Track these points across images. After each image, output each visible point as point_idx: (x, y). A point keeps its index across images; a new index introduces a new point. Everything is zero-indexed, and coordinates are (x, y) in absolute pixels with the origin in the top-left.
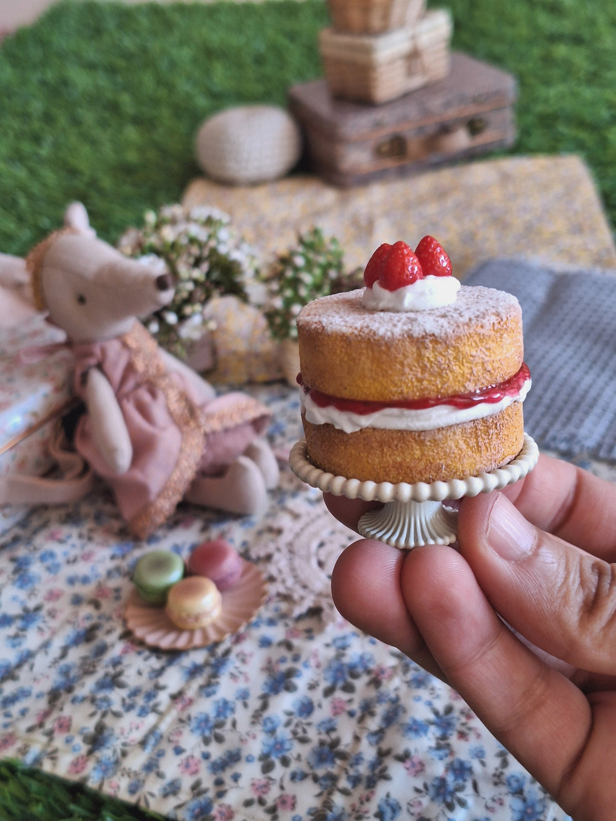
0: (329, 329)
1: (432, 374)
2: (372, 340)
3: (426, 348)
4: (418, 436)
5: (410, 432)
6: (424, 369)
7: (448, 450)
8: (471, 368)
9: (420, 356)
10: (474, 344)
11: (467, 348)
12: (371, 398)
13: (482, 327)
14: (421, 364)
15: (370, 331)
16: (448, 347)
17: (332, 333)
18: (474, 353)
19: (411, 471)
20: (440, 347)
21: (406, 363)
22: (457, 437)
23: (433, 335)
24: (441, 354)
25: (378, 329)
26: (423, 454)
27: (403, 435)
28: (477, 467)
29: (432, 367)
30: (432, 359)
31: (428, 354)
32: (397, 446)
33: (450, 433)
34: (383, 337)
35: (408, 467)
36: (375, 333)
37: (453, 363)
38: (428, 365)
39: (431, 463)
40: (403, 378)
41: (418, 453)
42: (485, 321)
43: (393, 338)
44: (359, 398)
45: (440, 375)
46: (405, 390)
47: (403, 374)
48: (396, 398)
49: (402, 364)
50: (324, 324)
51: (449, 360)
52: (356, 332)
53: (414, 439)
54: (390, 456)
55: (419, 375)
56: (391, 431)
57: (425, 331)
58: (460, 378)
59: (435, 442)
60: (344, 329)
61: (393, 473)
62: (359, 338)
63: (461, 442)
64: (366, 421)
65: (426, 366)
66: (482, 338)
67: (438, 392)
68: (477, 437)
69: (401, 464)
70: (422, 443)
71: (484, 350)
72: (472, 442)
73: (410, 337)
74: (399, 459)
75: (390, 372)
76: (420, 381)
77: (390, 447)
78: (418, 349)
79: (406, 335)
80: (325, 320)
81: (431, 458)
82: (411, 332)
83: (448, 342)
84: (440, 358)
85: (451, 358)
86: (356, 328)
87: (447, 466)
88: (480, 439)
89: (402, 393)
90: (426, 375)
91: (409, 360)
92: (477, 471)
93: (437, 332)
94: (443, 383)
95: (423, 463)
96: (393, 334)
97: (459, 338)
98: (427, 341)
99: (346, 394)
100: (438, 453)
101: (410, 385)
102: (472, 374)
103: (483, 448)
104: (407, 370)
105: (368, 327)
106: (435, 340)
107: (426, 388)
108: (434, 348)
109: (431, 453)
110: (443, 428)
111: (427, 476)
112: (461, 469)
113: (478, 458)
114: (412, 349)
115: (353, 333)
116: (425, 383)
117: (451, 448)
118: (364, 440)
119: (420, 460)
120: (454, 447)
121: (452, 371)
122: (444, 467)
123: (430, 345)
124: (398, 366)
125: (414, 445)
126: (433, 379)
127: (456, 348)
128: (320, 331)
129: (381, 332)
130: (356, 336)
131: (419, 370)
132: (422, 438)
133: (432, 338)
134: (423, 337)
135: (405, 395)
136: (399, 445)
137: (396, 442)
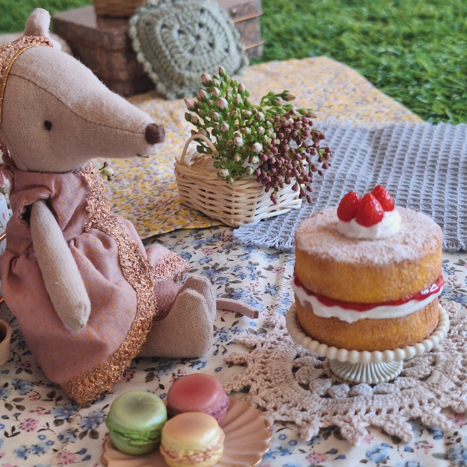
0: (337, 259)
1: (407, 283)
2: (371, 267)
3: (404, 268)
4: (395, 321)
5: (391, 319)
6: (402, 281)
7: (412, 326)
8: (427, 275)
9: (400, 273)
10: (428, 260)
11: (425, 264)
12: (368, 301)
13: (431, 249)
14: (401, 278)
15: (368, 260)
16: (416, 265)
17: (341, 262)
18: (428, 266)
19: (390, 342)
20: (411, 267)
21: (392, 278)
22: (417, 317)
23: (408, 260)
24: (412, 270)
25: (373, 258)
26: (398, 331)
27: (386, 321)
28: (426, 332)
29: (407, 279)
30: (407, 274)
31: (405, 272)
32: (382, 328)
33: (414, 316)
34: (378, 265)
35: (388, 340)
36: (372, 262)
37: (418, 274)
38: (405, 278)
39: (402, 335)
40: (390, 288)
41: (395, 331)
42: (432, 244)
43: (384, 265)
44: (359, 301)
45: (411, 283)
46: (391, 295)
47: (390, 285)
48: (385, 300)
49: (390, 280)
50: (331, 255)
51: (416, 273)
52: (359, 261)
53: (393, 323)
54: (378, 334)
55: (400, 285)
56: (380, 320)
57: (403, 258)
58: (421, 283)
59: (405, 323)
60: (349, 260)
61: (379, 344)
62: (362, 266)
63: (419, 320)
64: (363, 315)
65: (403, 279)
66: (432, 255)
67: (410, 293)
68: (426, 314)
69: (384, 339)
70: (398, 324)
71: (432, 262)
72: (424, 319)
73: (395, 263)
74: (383, 336)
75: (382, 285)
76: (400, 288)
77: (378, 329)
78: (400, 269)
79: (392, 262)
80: (330, 252)
81: (402, 333)
82: (395, 260)
83: (416, 263)
84: (411, 273)
85: (417, 272)
86: (357, 259)
87: (411, 336)
88: (427, 316)
89: (389, 296)
90: (404, 284)
91: (395, 277)
92: (426, 335)
93: (410, 257)
94: (413, 287)
95: (397, 336)
96: (384, 261)
97: (421, 259)
98: (405, 264)
99: (349, 299)
100: (407, 329)
101: (394, 291)
102: (427, 279)
103: (429, 320)
104: (392, 283)
105: (365, 257)
106: (409, 262)
107: (403, 292)
108: (408, 267)
109: (403, 330)
110: (410, 314)
111: (400, 343)
112: (418, 335)
113: (426, 328)
114: (396, 270)
115: (356, 263)
116: (403, 289)
117: (414, 325)
118: (360, 325)
119: (395, 335)
120: (415, 323)
121: (417, 279)
122: (409, 336)
123: (406, 266)
124: (387, 281)
125: (393, 326)
126: (407, 286)
127: (420, 266)
128: (330, 260)
129: (376, 261)
130: (359, 264)
131: (399, 282)
132: (398, 321)
133: (406, 262)
134: (402, 262)
135: (391, 298)
136: (384, 327)
137: (381, 326)
